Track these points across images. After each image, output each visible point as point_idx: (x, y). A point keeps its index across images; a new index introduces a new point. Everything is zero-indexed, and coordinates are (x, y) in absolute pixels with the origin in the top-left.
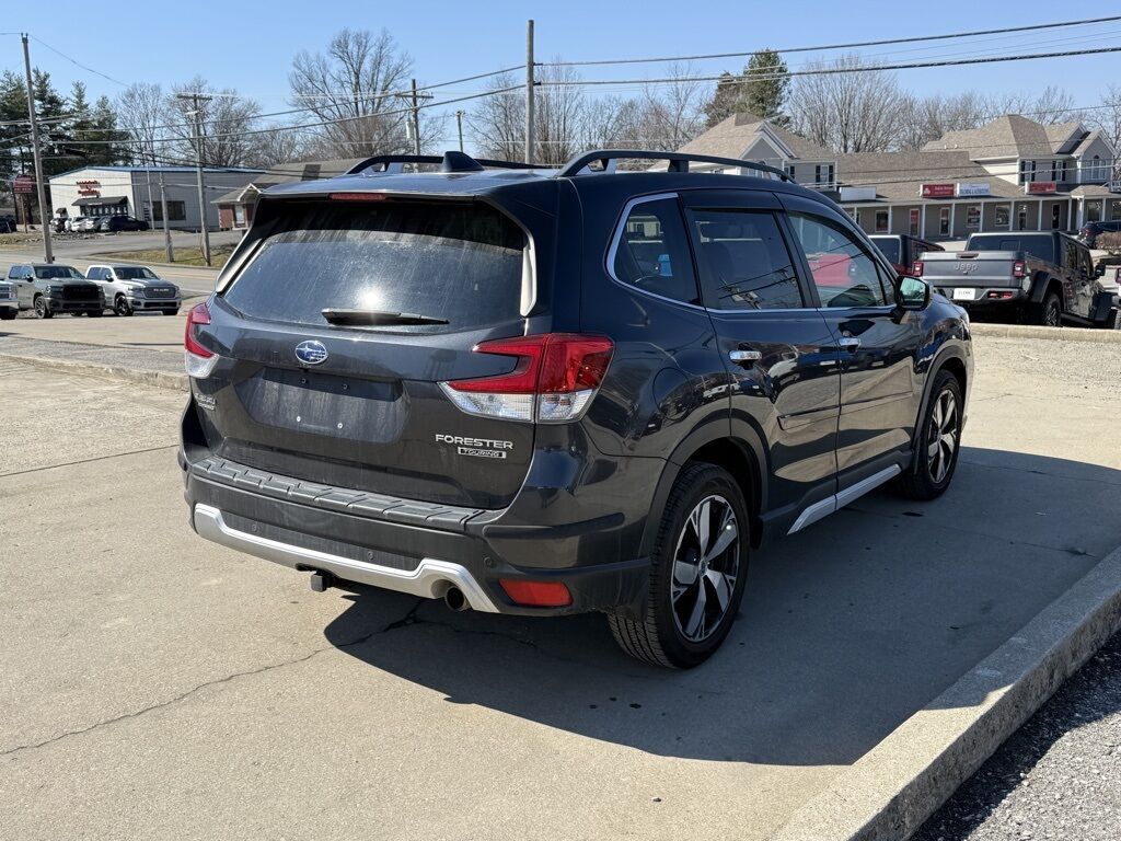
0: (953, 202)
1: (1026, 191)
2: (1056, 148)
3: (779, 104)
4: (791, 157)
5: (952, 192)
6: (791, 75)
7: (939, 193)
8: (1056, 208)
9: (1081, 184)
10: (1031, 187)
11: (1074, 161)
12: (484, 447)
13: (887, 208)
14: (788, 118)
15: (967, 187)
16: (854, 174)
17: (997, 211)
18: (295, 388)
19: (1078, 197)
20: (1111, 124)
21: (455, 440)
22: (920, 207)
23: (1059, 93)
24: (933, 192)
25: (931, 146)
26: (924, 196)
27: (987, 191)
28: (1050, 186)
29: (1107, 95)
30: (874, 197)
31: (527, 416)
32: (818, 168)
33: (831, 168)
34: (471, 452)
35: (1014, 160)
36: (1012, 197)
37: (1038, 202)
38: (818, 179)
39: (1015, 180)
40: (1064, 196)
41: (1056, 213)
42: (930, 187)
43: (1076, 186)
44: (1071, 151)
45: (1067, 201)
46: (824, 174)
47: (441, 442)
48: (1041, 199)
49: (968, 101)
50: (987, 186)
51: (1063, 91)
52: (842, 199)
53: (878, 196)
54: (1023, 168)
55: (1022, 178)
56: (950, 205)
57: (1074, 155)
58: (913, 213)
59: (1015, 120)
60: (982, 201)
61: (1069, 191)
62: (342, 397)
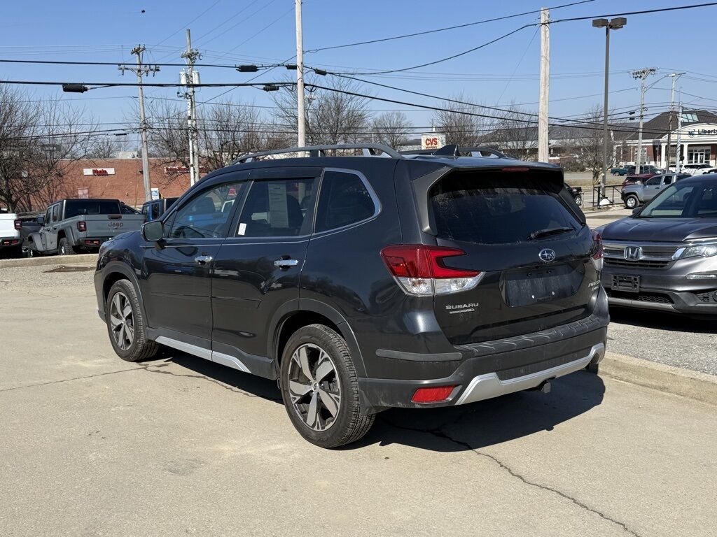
47: (590, 286)
62: (549, 278)
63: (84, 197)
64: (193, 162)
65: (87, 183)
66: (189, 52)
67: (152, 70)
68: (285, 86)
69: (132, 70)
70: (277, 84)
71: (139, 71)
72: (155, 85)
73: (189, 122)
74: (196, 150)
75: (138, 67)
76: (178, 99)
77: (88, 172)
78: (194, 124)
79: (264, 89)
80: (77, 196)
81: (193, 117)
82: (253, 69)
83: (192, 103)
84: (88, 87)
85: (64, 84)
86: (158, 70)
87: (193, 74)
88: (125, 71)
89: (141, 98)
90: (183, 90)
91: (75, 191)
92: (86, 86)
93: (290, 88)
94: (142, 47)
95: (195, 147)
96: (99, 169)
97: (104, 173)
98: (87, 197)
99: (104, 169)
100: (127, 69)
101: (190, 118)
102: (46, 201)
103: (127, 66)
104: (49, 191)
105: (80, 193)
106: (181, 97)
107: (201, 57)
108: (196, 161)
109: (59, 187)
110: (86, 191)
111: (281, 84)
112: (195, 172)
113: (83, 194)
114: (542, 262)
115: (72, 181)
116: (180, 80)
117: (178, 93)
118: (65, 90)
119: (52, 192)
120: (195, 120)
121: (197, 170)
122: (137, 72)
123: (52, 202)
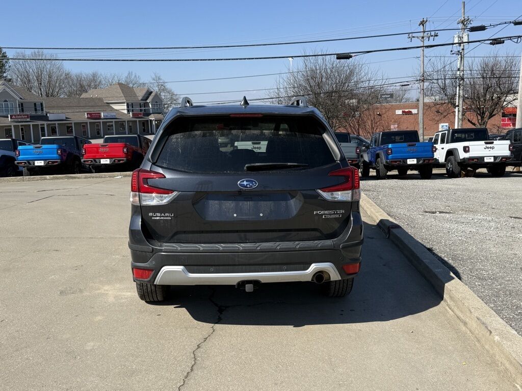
0: (101, 121)
1: (131, 116)
2: (140, 98)
3: (5, 72)
4: (21, 98)
5: (100, 116)
6: (9, 59)
7: (94, 116)
8: (143, 123)
9: (153, 113)
10: (133, 114)
11: (148, 103)
12: (334, 214)
13: (71, 123)
14: (11, 79)
15: (106, 114)
16: (53, 107)
17: (120, 124)
18: (230, 202)
19: (152, 119)
20: (157, 88)
21: (322, 212)
22: (86, 123)
23: (133, 74)
24: (91, 116)
25: (84, 95)
26: (88, 118)
27: (115, 116)
28: (140, 114)
29: (154, 76)
30: (65, 119)
31: (349, 199)
32: (35, 104)
33: (42, 104)
34: (329, 217)
35: (124, 103)
36: (126, 118)
37: (136, 121)
38: (36, 110)
39: (126, 112)
40: (146, 118)
41: (144, 126)
42: (90, 114)
43: (150, 114)
44: (146, 99)
45: (148, 121)
46: (39, 108)
47: (317, 214)
48: (138, 120)
49: (94, 75)
50: (115, 114)
51: (135, 74)
52: (50, 119)
53: (67, 118)
54: (128, 107)
55: (128, 111)
56: (100, 122)
57: (148, 101)
58: (83, 126)
59: (120, 84)
60: (114, 120)
61: (148, 116)
62: (260, 202)
63: (394, 130)
64: (459, 102)
65: (397, 120)
66: (463, 19)
67: (432, 36)
68: (511, 39)
69: (418, 37)
70: (503, 38)
71: (423, 38)
72: (400, 49)
73: (458, 73)
74: (461, 94)
75: (422, 34)
76: (451, 56)
77: (399, 112)
78: (461, 74)
79: (491, 44)
80: (390, 129)
81: (462, 69)
82: (482, 28)
83: (461, 58)
84: (353, 55)
85: (337, 54)
86: (437, 36)
87: (464, 36)
88: (413, 39)
89: (422, 58)
90: (456, 48)
91: (389, 126)
92: (351, 54)
93: (516, 40)
94: (425, 20)
95: (461, 92)
96: (406, 110)
97: (410, 113)
98: (397, 130)
99: (410, 110)
100: (414, 37)
101: (459, 70)
102: (369, 132)
103: (414, 35)
104: (372, 125)
105: (392, 127)
106: (453, 54)
107: (471, 22)
108: (461, 102)
109: (378, 123)
110: (396, 126)
111: (507, 38)
112: (459, 111)
113: (394, 128)
114: (241, 189)
115: (388, 119)
116: (454, 41)
117: (452, 51)
118: (338, 58)
119: (373, 126)
120: (463, 71)
121: (461, 109)
122: (421, 38)
123: (373, 133)
